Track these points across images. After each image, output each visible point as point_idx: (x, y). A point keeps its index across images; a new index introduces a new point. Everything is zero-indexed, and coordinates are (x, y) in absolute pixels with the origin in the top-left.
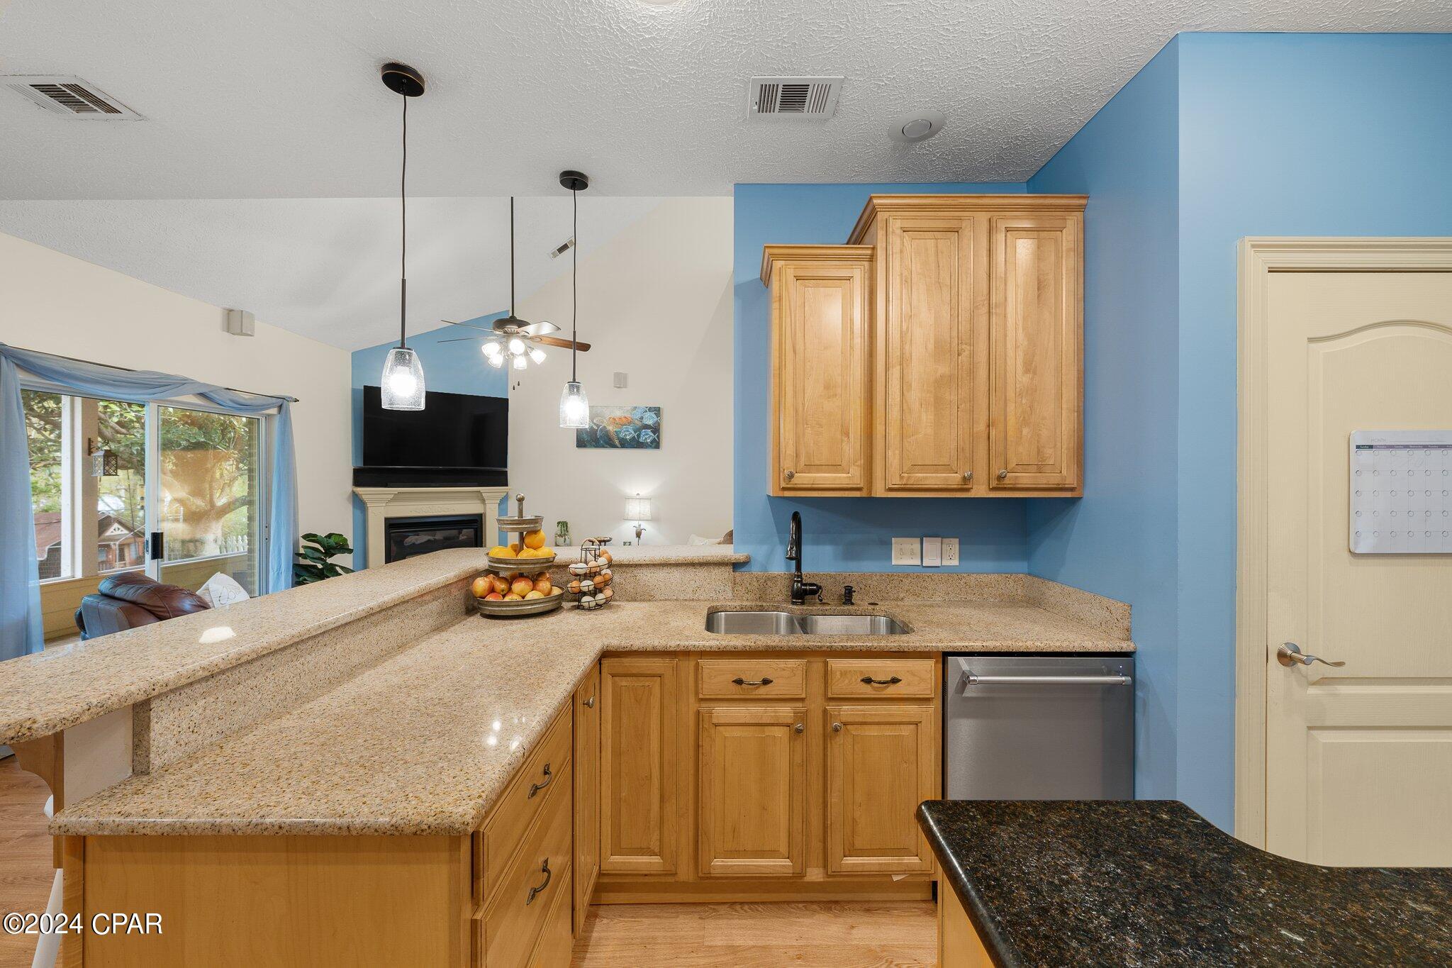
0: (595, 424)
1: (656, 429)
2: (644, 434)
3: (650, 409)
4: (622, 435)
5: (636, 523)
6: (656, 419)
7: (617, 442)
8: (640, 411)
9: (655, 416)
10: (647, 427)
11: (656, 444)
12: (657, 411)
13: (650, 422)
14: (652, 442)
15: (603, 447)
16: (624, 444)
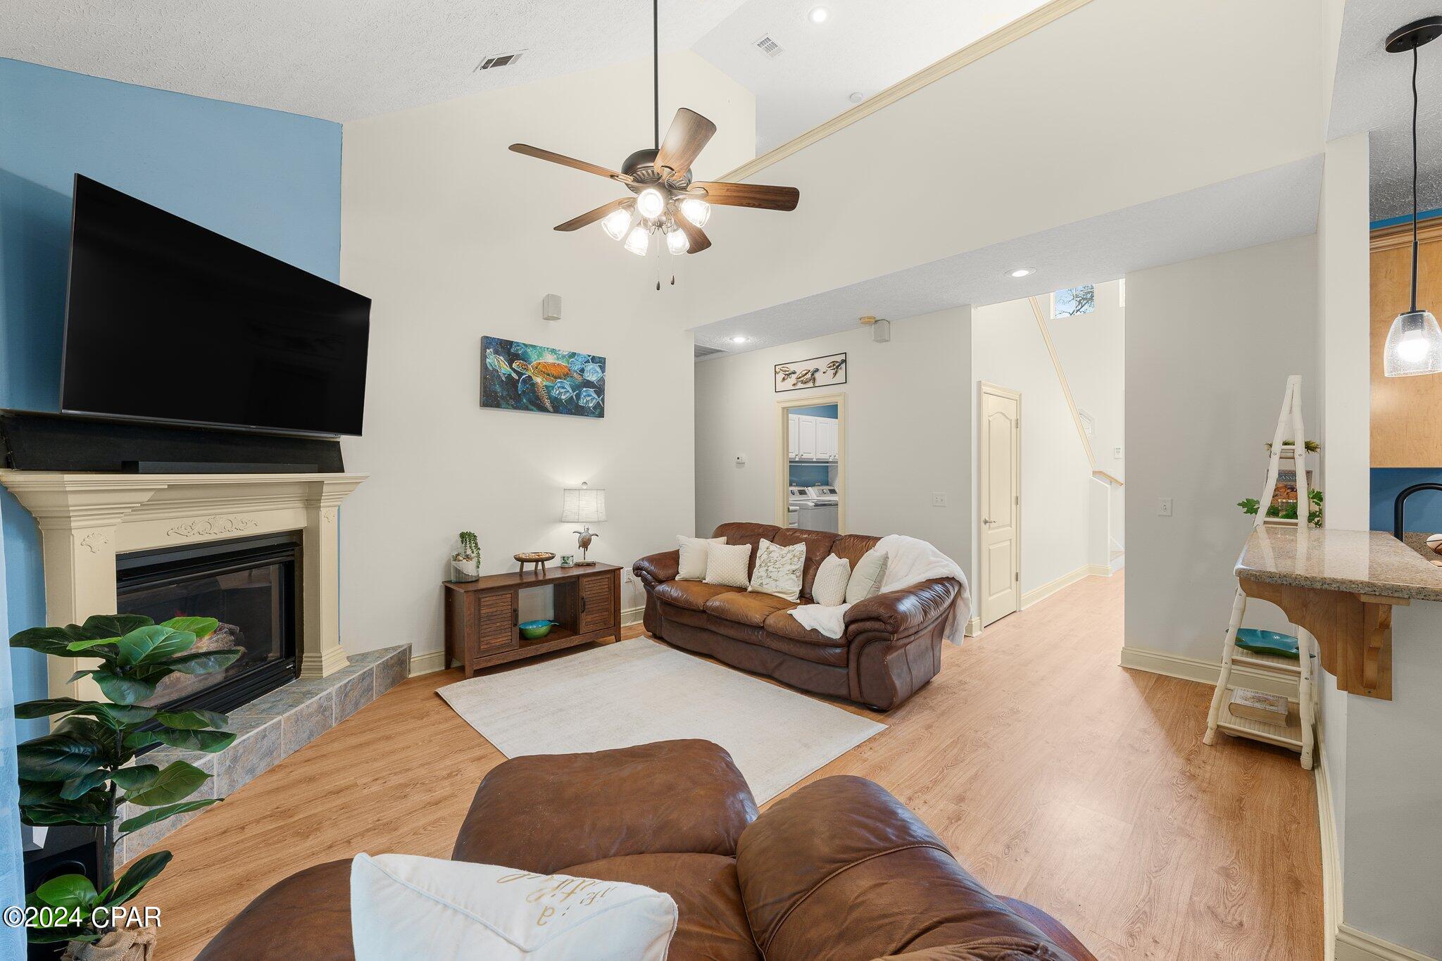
0: (514, 371)
1: (600, 390)
2: (584, 394)
3: (594, 360)
4: (555, 393)
5: (580, 528)
6: (600, 375)
7: (548, 404)
8: (580, 360)
9: (598, 369)
10: (588, 384)
11: (599, 412)
12: (601, 362)
13: (593, 378)
14: (595, 408)
15: (527, 409)
16: (559, 407)
